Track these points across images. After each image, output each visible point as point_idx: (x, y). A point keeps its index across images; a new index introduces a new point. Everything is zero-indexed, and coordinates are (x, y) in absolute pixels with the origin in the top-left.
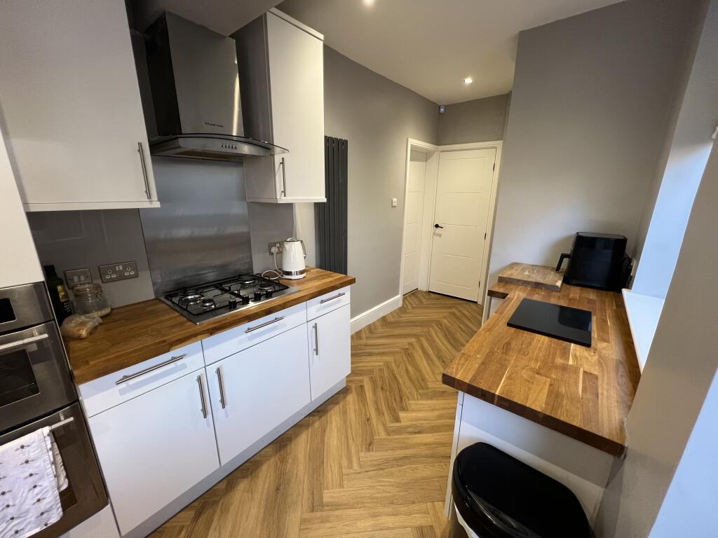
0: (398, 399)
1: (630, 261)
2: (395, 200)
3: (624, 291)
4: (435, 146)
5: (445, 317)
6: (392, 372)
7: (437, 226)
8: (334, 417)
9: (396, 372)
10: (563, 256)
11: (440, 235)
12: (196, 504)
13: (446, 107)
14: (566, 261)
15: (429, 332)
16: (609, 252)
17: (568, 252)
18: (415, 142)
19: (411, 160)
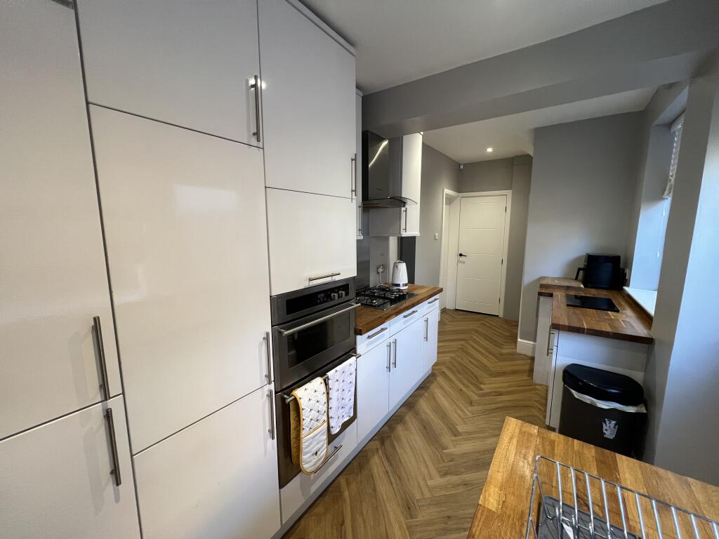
0: (474, 378)
1: (624, 270)
2: (437, 234)
3: (625, 288)
4: (458, 194)
5: (479, 327)
6: (459, 362)
7: (461, 255)
8: (435, 389)
9: (463, 362)
10: (579, 269)
11: (464, 262)
12: (376, 437)
13: (464, 165)
14: (581, 272)
15: (472, 337)
16: (610, 265)
17: (582, 266)
18: (448, 191)
19: (446, 204)
